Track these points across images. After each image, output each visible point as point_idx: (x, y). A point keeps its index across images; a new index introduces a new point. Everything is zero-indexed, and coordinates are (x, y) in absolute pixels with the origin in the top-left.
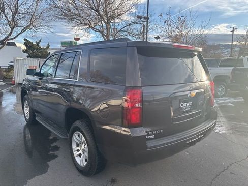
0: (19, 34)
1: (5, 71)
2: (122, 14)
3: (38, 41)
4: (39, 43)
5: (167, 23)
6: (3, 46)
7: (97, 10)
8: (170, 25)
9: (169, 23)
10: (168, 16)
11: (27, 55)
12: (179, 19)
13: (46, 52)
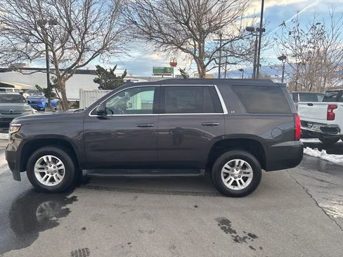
0: (90, 60)
1: (73, 106)
2: (222, 26)
3: (112, 68)
4: (114, 70)
5: (292, 35)
6: (71, 75)
7: (187, 23)
8: (298, 37)
9: (296, 34)
10: (295, 25)
11: (99, 85)
12: (314, 27)
13: (122, 81)
